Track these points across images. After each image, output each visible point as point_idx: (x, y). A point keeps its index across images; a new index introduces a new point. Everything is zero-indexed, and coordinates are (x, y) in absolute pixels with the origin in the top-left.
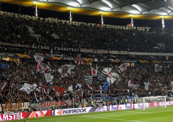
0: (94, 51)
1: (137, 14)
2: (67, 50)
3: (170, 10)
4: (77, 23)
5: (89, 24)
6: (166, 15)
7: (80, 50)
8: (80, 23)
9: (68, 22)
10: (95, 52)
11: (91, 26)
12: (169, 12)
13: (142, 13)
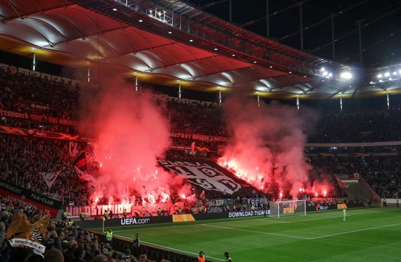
0: (210, 138)
1: (265, 92)
2: (176, 136)
3: (308, 87)
4: (187, 100)
5: (203, 103)
6: (302, 94)
7: (191, 137)
8: (191, 101)
9: (176, 99)
10: (212, 139)
11: (206, 104)
12: (306, 90)
13: (273, 90)
